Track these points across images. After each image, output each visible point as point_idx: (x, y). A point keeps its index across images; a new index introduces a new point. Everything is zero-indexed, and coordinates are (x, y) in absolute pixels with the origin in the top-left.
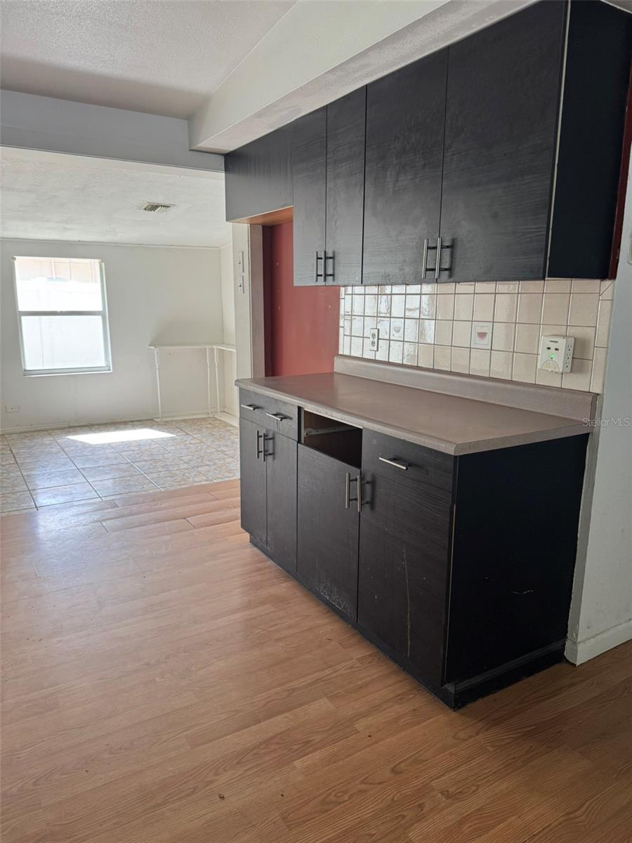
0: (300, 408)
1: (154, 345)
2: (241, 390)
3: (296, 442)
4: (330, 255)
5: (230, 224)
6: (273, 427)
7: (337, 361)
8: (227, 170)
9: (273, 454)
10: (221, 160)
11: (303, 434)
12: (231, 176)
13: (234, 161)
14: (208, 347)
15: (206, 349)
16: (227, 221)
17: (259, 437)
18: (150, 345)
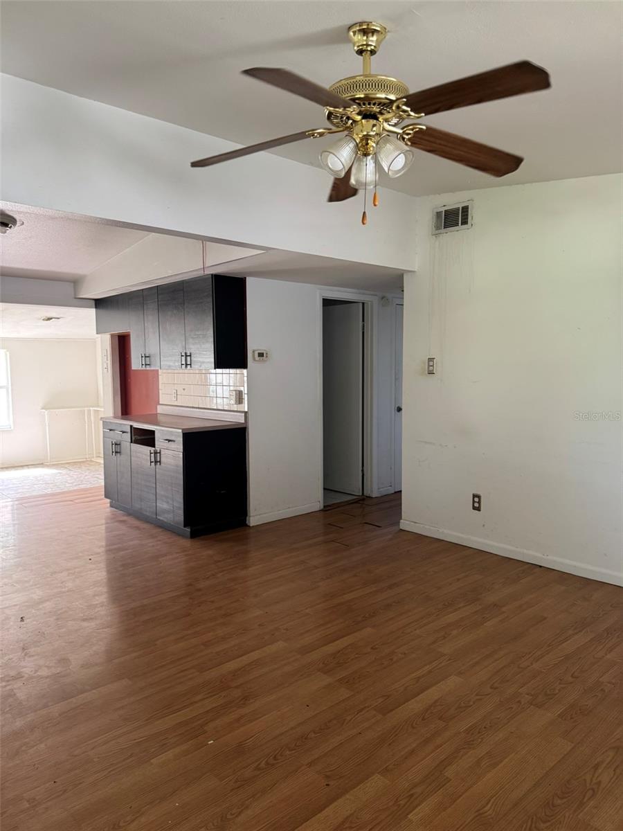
0: (131, 426)
1: (46, 409)
2: (103, 422)
3: (129, 444)
4: (147, 355)
5: (99, 335)
6: (119, 438)
7: (159, 407)
8: (96, 308)
9: (120, 452)
10: (93, 302)
11: (133, 438)
12: (99, 311)
13: (99, 303)
14: (86, 409)
15: (84, 411)
16: (97, 333)
17: (113, 444)
18: (43, 408)
